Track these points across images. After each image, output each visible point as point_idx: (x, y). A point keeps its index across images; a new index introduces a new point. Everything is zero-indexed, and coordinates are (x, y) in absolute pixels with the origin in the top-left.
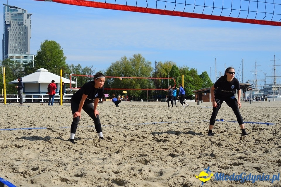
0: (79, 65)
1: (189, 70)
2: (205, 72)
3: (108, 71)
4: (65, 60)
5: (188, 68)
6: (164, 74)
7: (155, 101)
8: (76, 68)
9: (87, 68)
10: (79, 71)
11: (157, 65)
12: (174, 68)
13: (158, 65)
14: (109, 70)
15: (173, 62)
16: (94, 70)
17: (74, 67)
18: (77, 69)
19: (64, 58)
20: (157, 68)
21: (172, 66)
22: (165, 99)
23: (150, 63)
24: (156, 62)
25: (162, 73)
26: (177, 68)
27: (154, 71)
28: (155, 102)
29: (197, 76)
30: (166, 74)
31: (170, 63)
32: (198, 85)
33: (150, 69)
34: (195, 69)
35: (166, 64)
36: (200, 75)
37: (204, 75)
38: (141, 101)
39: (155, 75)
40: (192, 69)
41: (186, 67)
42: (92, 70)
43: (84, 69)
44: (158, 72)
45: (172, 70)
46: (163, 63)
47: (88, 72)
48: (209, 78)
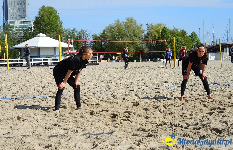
0: (74, 29)
1: (179, 31)
2: (194, 33)
3: (102, 34)
4: (61, 24)
5: (178, 29)
6: (156, 36)
7: (147, 61)
8: (72, 31)
9: (82, 31)
10: (75, 34)
11: (148, 27)
12: (165, 29)
13: (150, 27)
14: (104, 33)
15: (163, 24)
16: (89, 33)
17: (70, 30)
18: (73, 32)
19: (61, 23)
20: (148, 29)
21: (163, 27)
22: (157, 59)
23: (142, 25)
24: (147, 24)
25: (153, 34)
26: (168, 30)
27: (146, 33)
29: (187, 37)
30: (157, 35)
31: (160, 25)
32: (188, 44)
33: (142, 31)
34: (185, 30)
35: (157, 26)
36: (190, 36)
37: (193, 35)
38: (134, 61)
39: (147, 37)
40: (182, 30)
41: (176, 28)
42: (87, 33)
43: (80, 32)
44: (149, 34)
45: (162, 32)
46: (154, 25)
47: (83, 35)
48: (198, 38)
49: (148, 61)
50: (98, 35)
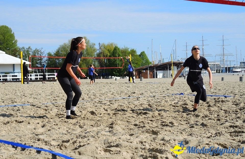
0: (29, 47)
1: (129, 50)
2: (144, 52)
3: (57, 52)
4: (16, 43)
5: (128, 49)
6: (107, 54)
8: (26, 50)
9: (37, 50)
10: (29, 52)
11: (101, 46)
12: (116, 49)
13: (102, 46)
14: (58, 52)
15: (115, 44)
16: (44, 51)
17: (25, 49)
18: (28, 51)
19: (16, 41)
20: (100, 49)
21: (114, 47)
22: (108, 76)
23: (94, 44)
24: (99, 44)
25: (105, 53)
26: (119, 49)
27: (98, 51)
28: (100, 79)
29: (136, 55)
30: (109, 54)
31: (112, 44)
32: (137, 63)
33: (95, 50)
34: (135, 50)
35: (109, 45)
36: (139, 55)
37: (142, 54)
38: (87, 79)
39: (99, 55)
40: (132, 50)
41: (127, 47)
42: (42, 51)
43: (34, 51)
44: (101, 53)
45: (114, 51)
46: (106, 44)
47: (38, 54)
48: (147, 57)
49: (100, 78)
50: (52, 54)
